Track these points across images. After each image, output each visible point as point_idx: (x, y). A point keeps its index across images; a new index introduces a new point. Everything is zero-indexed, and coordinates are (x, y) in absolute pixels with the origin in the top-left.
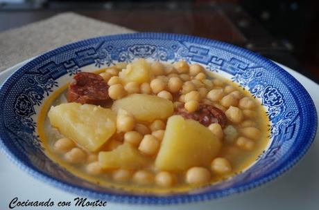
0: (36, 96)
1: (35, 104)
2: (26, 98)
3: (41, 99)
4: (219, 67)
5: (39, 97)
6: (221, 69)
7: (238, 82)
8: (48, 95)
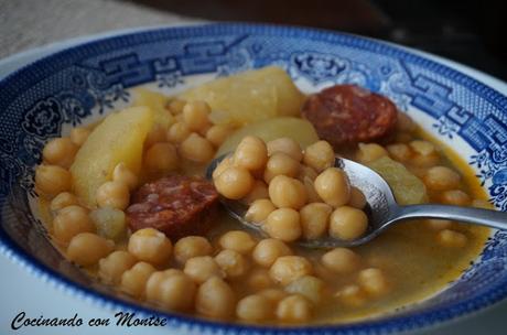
0: (76, 109)
1: (68, 122)
2: (55, 107)
3: (84, 116)
4: (458, 128)
5: (82, 112)
6: (460, 133)
7: (480, 166)
8: (101, 111)
